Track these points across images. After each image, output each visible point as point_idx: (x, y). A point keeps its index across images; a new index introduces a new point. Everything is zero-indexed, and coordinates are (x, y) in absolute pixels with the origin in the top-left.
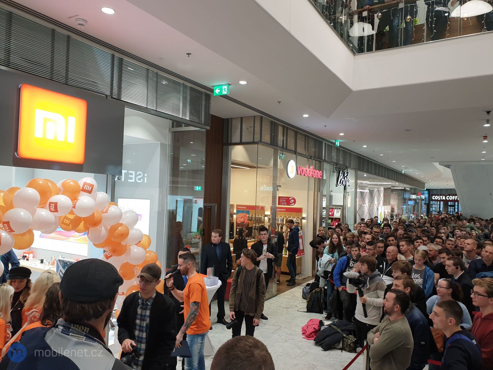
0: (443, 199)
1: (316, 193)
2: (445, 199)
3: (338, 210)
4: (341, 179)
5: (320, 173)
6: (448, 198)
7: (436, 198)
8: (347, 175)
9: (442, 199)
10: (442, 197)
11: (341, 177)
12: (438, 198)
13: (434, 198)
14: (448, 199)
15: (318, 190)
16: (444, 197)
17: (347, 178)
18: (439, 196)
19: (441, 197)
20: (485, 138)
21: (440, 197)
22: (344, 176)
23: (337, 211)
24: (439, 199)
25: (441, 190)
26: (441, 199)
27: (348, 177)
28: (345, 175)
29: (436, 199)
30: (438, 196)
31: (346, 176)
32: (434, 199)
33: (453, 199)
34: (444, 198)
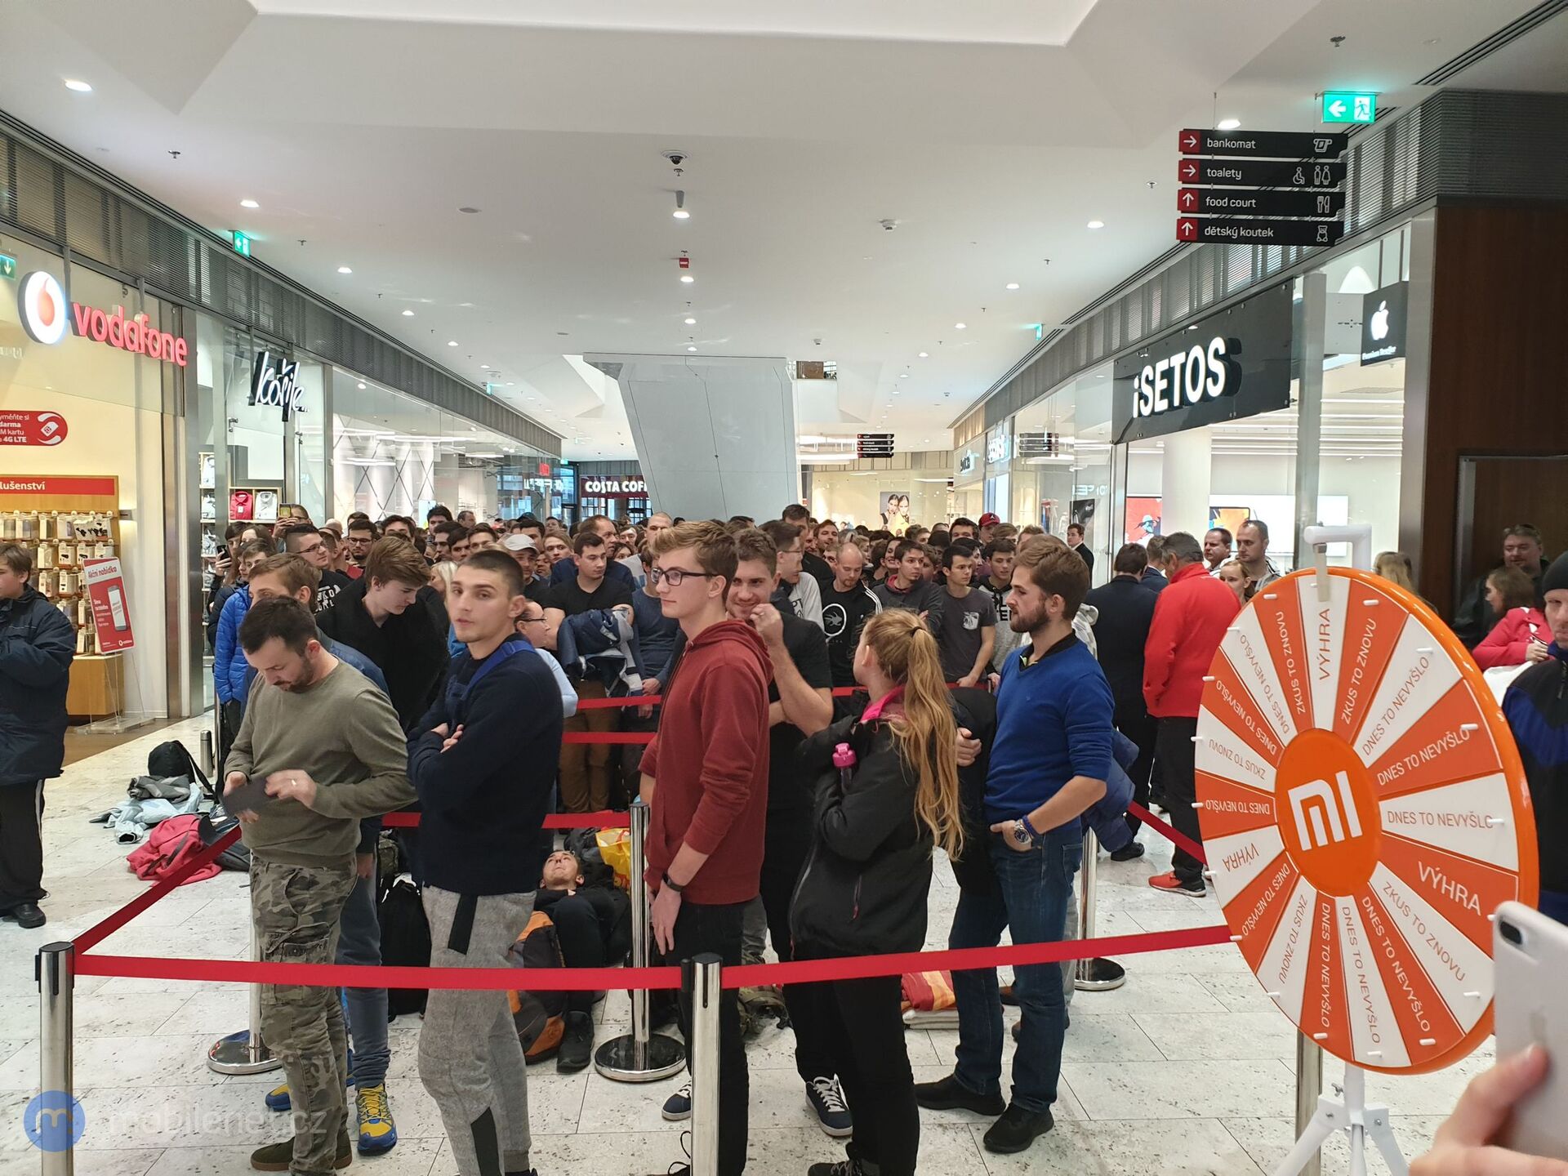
1: (169, 418)
3: (267, 497)
4: (268, 383)
5: (181, 347)
8: (292, 370)
11: (267, 375)
15: (179, 410)
17: (291, 380)
20: (683, 265)
22: (278, 371)
23: (266, 500)
25: (609, 464)
27: (294, 377)
28: (285, 370)
31: (288, 374)
32: (589, 490)
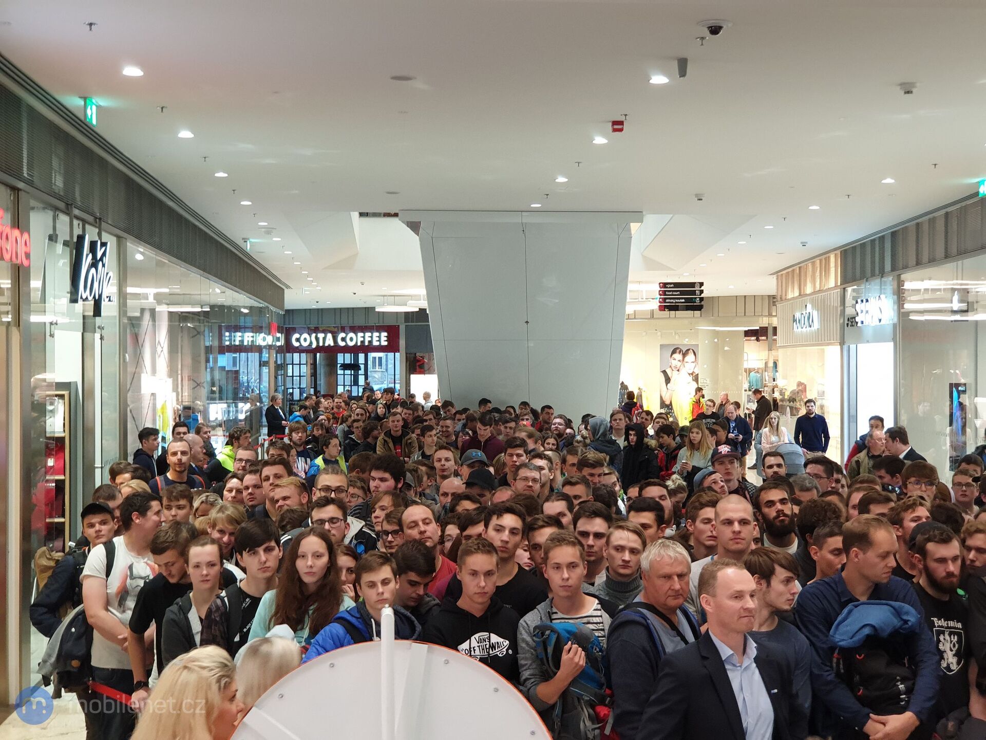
0: (326, 345)
2: (332, 344)
4: (88, 271)
6: (343, 339)
7: (305, 340)
8: (104, 254)
9: (324, 346)
10: (324, 339)
11: (87, 262)
12: (311, 343)
13: (298, 340)
14: (342, 344)
16: (329, 336)
17: (103, 265)
18: (314, 335)
19: (321, 336)
20: (616, 127)
21: (317, 339)
22: (95, 255)
24: (314, 346)
25: (321, 312)
26: (321, 344)
27: (106, 260)
28: (99, 254)
29: (305, 344)
30: (310, 335)
32: (296, 344)
33: (359, 344)
34: (330, 341)
